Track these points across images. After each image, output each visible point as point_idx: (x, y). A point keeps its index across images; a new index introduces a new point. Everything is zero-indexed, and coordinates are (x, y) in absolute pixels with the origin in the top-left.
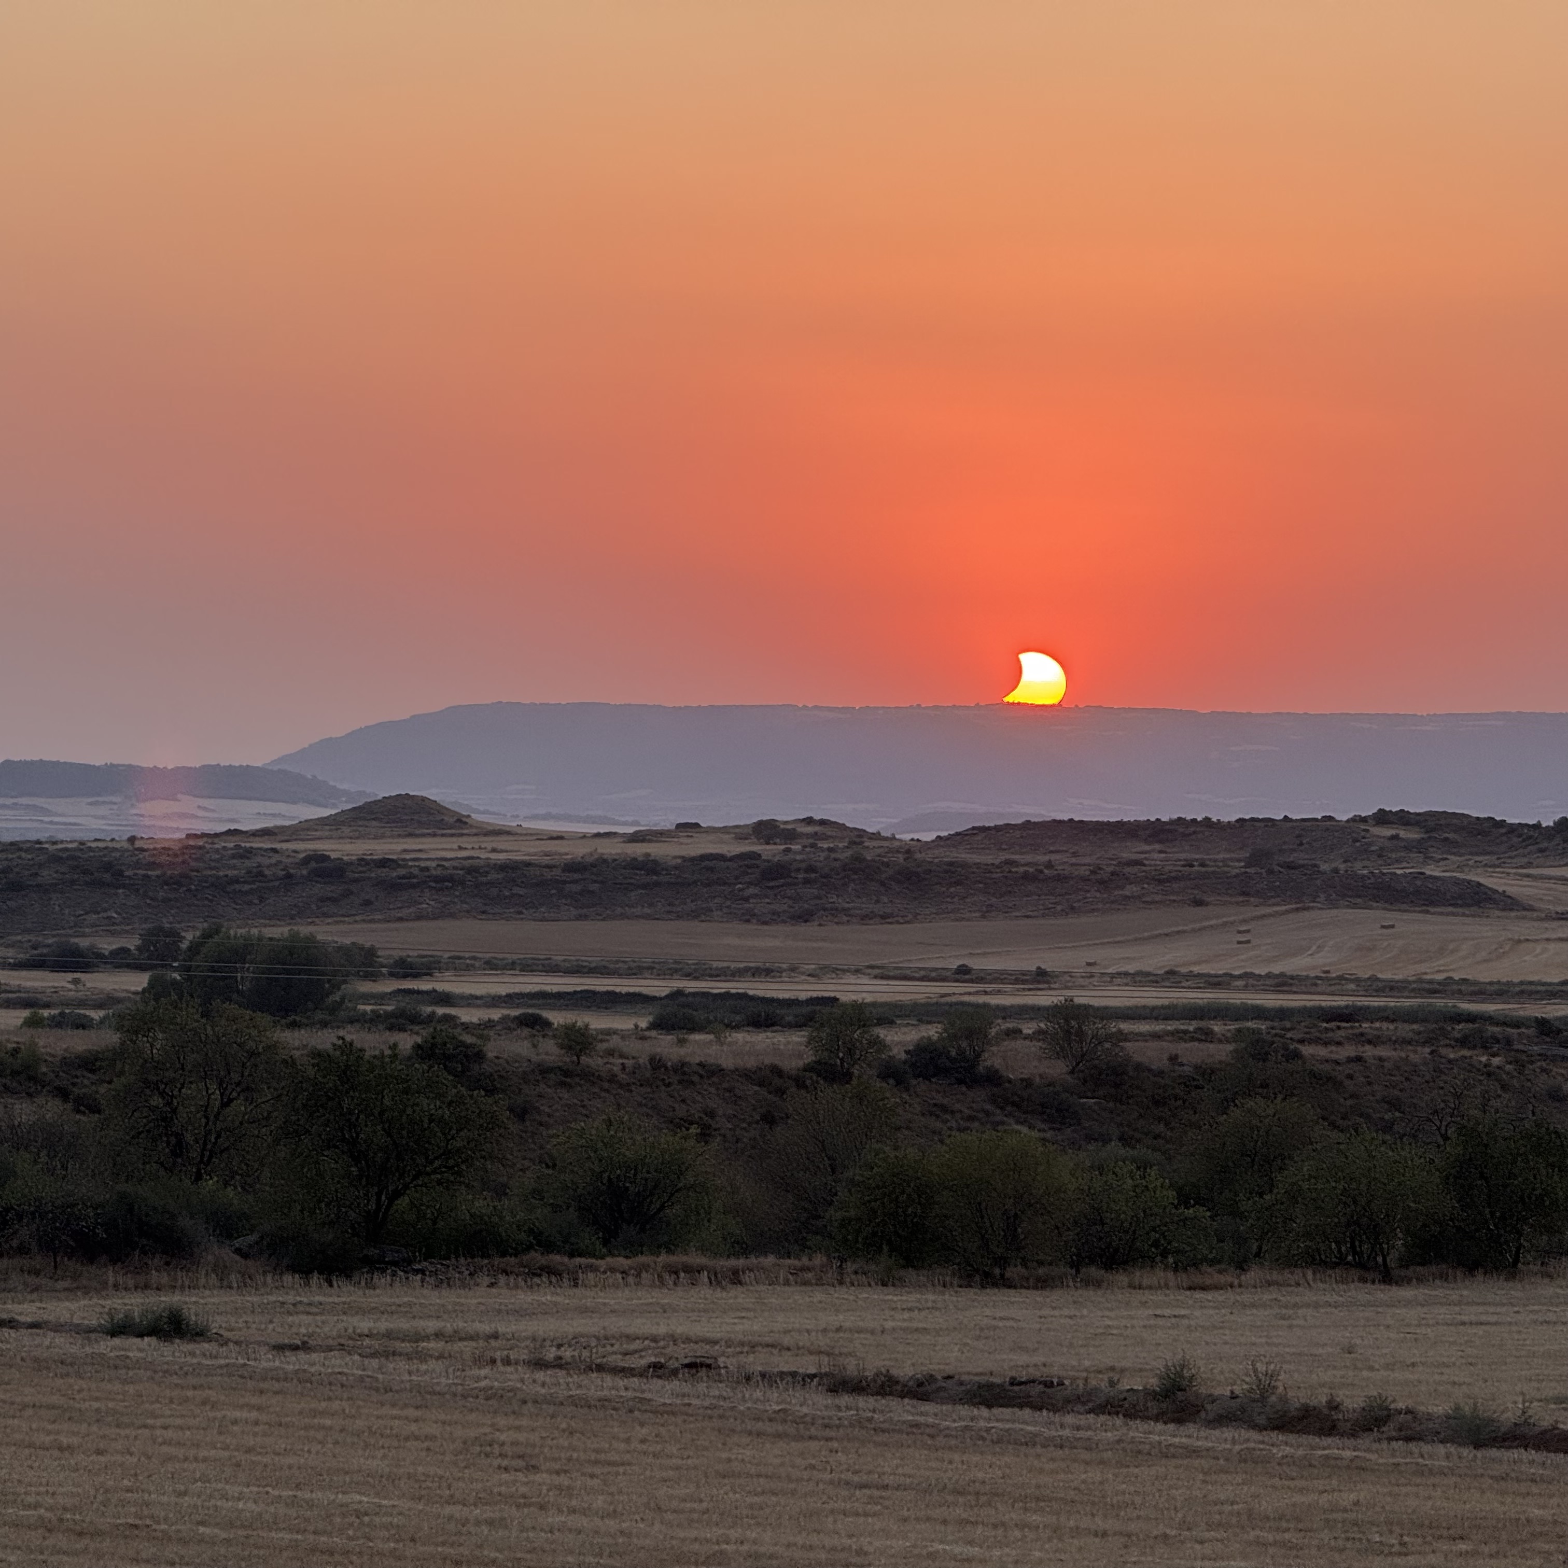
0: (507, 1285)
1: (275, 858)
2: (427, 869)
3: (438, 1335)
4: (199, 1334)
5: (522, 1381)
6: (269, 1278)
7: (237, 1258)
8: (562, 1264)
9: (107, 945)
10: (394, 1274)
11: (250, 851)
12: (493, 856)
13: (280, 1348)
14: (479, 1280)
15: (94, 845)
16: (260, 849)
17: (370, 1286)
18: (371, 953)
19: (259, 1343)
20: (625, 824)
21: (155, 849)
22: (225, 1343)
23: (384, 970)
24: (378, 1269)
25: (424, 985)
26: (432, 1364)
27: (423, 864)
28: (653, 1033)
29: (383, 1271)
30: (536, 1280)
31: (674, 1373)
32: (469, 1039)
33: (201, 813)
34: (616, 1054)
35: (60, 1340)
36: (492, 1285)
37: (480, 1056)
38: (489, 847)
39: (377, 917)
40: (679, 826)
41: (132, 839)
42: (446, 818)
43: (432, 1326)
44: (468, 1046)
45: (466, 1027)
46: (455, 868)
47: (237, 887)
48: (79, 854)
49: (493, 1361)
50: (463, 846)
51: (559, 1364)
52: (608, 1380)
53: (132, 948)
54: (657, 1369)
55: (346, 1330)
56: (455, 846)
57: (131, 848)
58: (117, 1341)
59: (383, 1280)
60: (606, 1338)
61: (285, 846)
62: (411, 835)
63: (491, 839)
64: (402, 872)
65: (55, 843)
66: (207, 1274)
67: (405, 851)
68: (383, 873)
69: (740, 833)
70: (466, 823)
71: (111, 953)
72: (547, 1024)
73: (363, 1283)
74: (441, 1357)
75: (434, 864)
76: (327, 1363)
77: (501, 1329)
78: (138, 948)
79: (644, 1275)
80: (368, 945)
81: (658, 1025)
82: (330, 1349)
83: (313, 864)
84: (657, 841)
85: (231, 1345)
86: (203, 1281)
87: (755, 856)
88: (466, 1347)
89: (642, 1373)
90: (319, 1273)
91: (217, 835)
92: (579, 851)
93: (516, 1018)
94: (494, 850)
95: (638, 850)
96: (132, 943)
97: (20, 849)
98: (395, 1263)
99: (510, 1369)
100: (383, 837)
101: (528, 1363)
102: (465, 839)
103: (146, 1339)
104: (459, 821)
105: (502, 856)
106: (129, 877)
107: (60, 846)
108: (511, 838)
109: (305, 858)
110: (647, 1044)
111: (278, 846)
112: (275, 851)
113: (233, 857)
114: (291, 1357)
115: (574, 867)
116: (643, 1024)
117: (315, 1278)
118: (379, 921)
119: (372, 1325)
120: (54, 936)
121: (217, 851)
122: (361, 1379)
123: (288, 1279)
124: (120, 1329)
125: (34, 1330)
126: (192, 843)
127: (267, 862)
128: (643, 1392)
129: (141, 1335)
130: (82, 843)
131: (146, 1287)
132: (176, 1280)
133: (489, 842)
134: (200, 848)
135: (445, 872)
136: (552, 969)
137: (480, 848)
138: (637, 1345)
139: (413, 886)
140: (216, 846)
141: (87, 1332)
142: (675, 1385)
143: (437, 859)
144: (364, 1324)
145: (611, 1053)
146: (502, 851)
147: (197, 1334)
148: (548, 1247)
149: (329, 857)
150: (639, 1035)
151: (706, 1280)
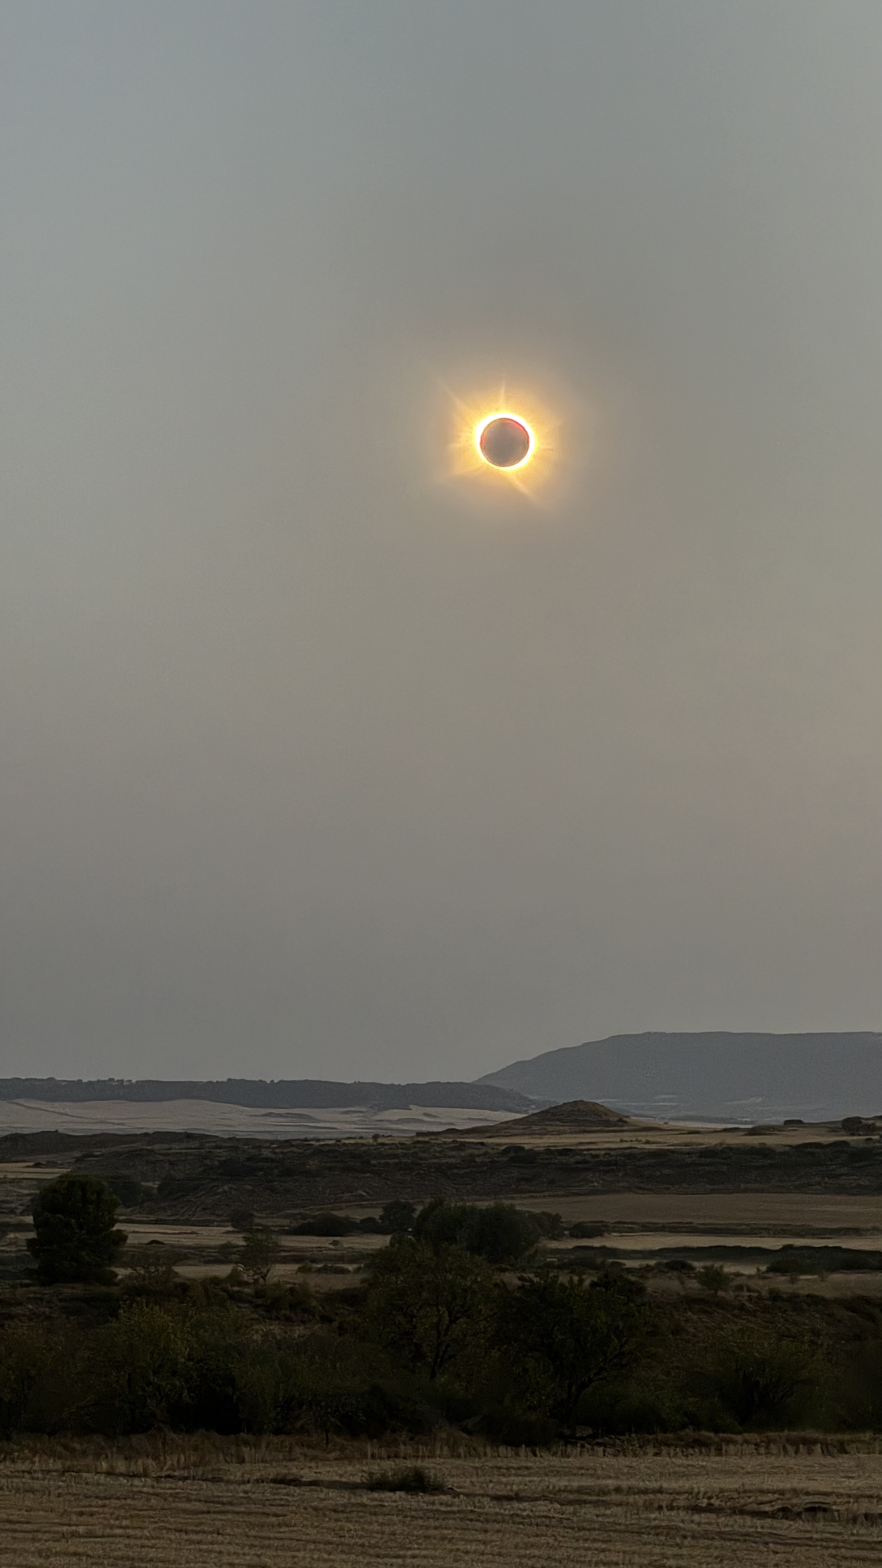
0: (669, 1454)
1: (483, 1150)
2: (597, 1156)
3: (618, 1490)
4: (438, 1489)
5: (683, 1521)
6: (488, 1450)
7: (464, 1435)
8: (710, 1438)
9: (358, 1215)
10: (583, 1446)
11: (463, 1144)
12: (647, 1146)
13: (497, 1498)
14: (648, 1451)
15: (347, 1142)
16: (472, 1143)
17: (565, 1455)
18: (556, 1219)
19: (483, 1495)
20: (746, 1123)
21: (393, 1144)
22: (457, 1495)
23: (566, 1232)
24: (571, 1443)
25: (596, 1242)
26: (615, 1509)
27: (593, 1152)
28: (771, 1275)
29: (574, 1444)
30: (691, 1451)
31: (799, 1514)
32: (632, 1278)
33: (426, 1119)
34: (745, 1289)
35: (332, 1493)
36: (656, 1454)
37: (641, 1290)
38: (644, 1140)
39: (560, 1193)
40: (787, 1123)
41: (376, 1137)
42: (611, 1119)
43: (611, 1483)
44: (632, 1283)
45: (630, 1270)
46: (618, 1155)
47: (455, 1171)
48: (337, 1148)
49: (660, 1508)
50: (625, 1139)
51: (710, 1509)
52: (748, 1520)
53: (377, 1217)
54: (786, 1513)
55: (548, 1487)
56: (618, 1140)
57: (375, 1144)
58: (376, 1495)
59: (575, 1451)
60: (745, 1492)
61: (490, 1141)
62: (585, 1132)
63: (644, 1133)
64: (578, 1158)
65: (318, 1140)
66: (441, 1447)
67: (581, 1144)
68: (564, 1159)
69: (831, 1127)
70: (626, 1122)
71: (363, 1221)
72: (692, 1268)
73: (560, 1453)
74: (620, 1504)
75: (603, 1152)
76: (534, 1509)
77: (665, 1485)
78: (381, 1218)
79: (772, 1446)
80: (554, 1214)
81: (775, 1269)
82: (536, 1499)
83: (512, 1154)
84: (771, 1134)
85: (462, 1496)
86: (438, 1452)
87: (845, 1143)
88: (640, 1499)
89: (772, 1515)
90: (527, 1446)
91: (439, 1133)
92: (712, 1141)
93: (667, 1264)
94: (648, 1142)
95: (755, 1141)
96: (376, 1213)
97: (293, 1146)
98: (583, 1438)
99: (673, 1513)
100: (564, 1133)
101: (686, 1508)
102: (626, 1133)
103: (398, 1493)
104: (621, 1120)
105: (654, 1147)
106: (374, 1166)
107: (322, 1143)
108: (659, 1133)
109: (504, 1150)
110: (767, 1281)
111: (485, 1141)
112: (482, 1144)
113: (452, 1149)
114: (507, 1505)
115: (709, 1153)
116: (763, 1268)
117: (523, 1450)
118: (562, 1196)
119: (566, 1483)
120: (318, 1210)
121: (439, 1145)
122: (561, 1520)
123: (502, 1450)
124: (378, 1485)
125: (313, 1487)
126: (420, 1139)
127: (476, 1152)
128: (775, 1528)
129: (393, 1490)
130: (338, 1140)
131: (396, 1456)
132: (418, 1450)
133: (643, 1136)
134: (427, 1142)
135: (610, 1159)
136: (693, 1230)
137: (637, 1140)
138: (770, 1497)
139: (587, 1170)
140: (439, 1142)
141: (353, 1487)
142: (799, 1524)
143: (605, 1149)
144: (563, 1483)
145: (740, 1288)
146: (653, 1143)
147: (436, 1489)
148: (698, 1425)
149: (523, 1148)
150: (761, 1276)
151: (819, 1450)
